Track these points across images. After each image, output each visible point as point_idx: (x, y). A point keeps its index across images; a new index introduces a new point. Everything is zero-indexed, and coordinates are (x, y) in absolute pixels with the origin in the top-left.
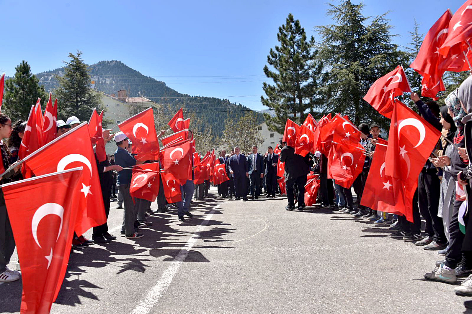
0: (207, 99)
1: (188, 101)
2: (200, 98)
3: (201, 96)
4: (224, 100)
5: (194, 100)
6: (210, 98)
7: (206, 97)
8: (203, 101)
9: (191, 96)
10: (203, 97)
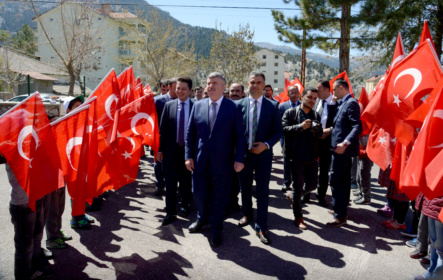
0: (206, 29)
1: (189, 30)
2: (200, 28)
3: (201, 26)
4: (221, 31)
5: (194, 29)
6: (209, 29)
7: (205, 28)
8: (203, 31)
9: (192, 26)
10: (203, 28)
